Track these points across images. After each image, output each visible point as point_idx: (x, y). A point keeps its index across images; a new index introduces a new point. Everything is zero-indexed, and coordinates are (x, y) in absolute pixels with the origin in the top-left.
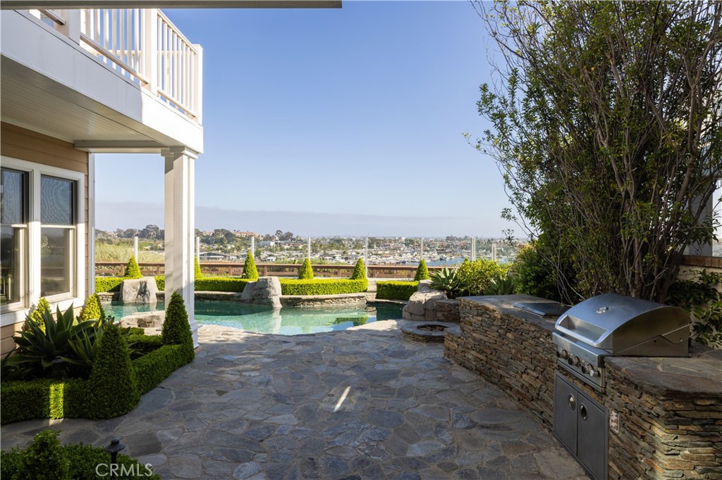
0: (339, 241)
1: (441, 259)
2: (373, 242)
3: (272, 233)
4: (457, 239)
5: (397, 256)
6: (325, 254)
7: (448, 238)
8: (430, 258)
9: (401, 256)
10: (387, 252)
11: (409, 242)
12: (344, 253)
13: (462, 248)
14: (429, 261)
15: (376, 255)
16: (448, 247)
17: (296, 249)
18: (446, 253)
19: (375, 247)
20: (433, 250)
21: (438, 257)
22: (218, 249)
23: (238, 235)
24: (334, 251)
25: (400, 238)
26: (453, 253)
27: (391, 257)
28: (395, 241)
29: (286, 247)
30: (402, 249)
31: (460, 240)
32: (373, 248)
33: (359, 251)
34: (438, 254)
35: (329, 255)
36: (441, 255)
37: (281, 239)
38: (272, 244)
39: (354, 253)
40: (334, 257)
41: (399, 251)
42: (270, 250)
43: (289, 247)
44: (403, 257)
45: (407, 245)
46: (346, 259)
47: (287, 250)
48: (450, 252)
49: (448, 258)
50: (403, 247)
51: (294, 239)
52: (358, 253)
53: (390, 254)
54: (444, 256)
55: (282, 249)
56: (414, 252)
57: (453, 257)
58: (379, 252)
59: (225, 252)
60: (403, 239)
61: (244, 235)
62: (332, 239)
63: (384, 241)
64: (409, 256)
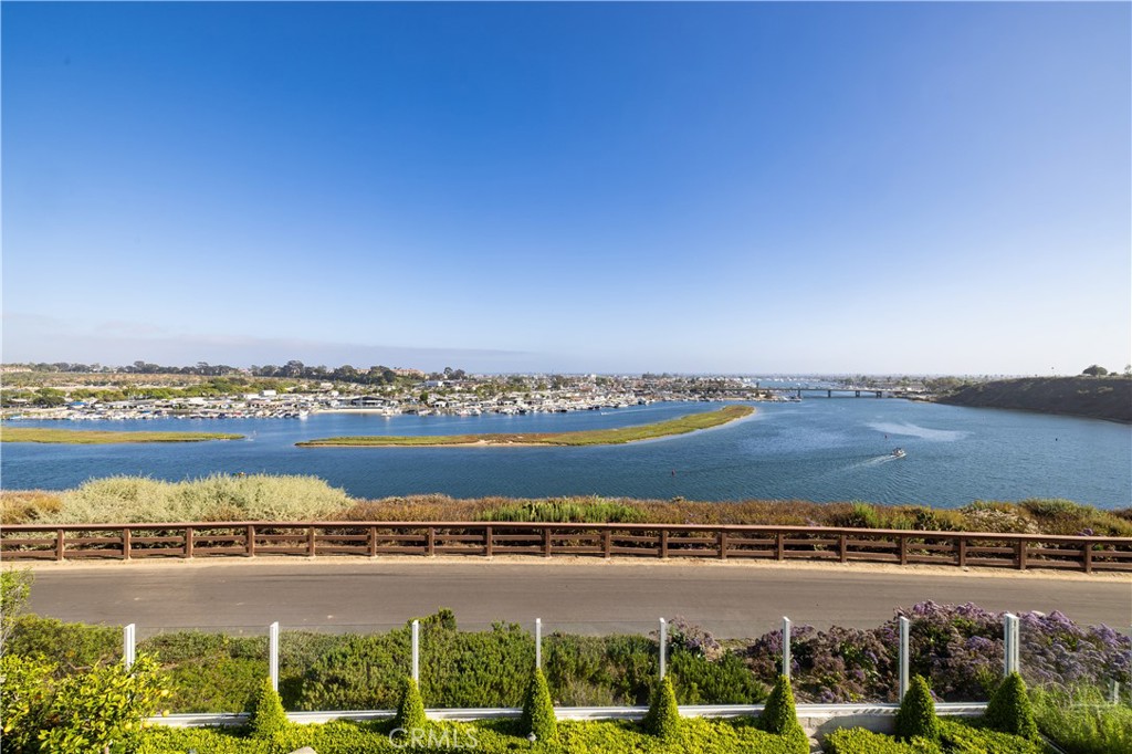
0: (518, 380)
1: (640, 403)
2: (558, 382)
3: (440, 371)
5: (588, 400)
6: (505, 398)
7: (644, 376)
8: (627, 401)
9: (593, 399)
10: (577, 395)
11: (600, 382)
12: (527, 395)
13: (663, 388)
14: (626, 406)
15: (564, 398)
16: (646, 387)
17: (469, 391)
18: (644, 395)
19: (562, 387)
20: (629, 392)
21: (636, 401)
22: (375, 392)
23: (399, 373)
24: (514, 394)
25: (589, 376)
26: (652, 395)
27: (582, 401)
28: (585, 379)
29: (457, 388)
30: (594, 391)
31: (657, 377)
32: (559, 389)
33: (544, 393)
34: (636, 395)
35: (509, 400)
36: (639, 398)
37: (451, 377)
38: (440, 384)
39: (538, 396)
40: (515, 402)
41: (590, 394)
42: (439, 393)
43: (460, 388)
44: (595, 401)
45: (598, 384)
46: (530, 403)
47: (459, 391)
48: (649, 394)
49: (648, 402)
50: (595, 388)
51: (465, 378)
52: (543, 397)
53: (580, 397)
54: (644, 399)
55: (453, 392)
56: (607, 394)
57: (653, 400)
58: (568, 395)
59: (385, 395)
60: (593, 376)
61: (406, 374)
62: (509, 378)
63: (572, 379)
64: (603, 398)
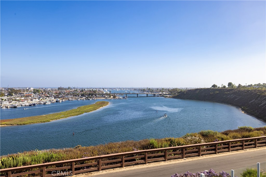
1: (57, 102)
2: (11, 92)
4: (64, 89)
5: (29, 101)
7: (59, 89)
8: (50, 101)
9: (32, 100)
10: (23, 98)
11: (36, 91)
13: (68, 94)
14: (50, 103)
15: (15, 100)
16: (60, 94)
18: (59, 98)
19: (14, 95)
20: (51, 96)
21: (55, 100)
25: (30, 88)
27: (26, 102)
28: (27, 90)
30: (32, 96)
31: (66, 89)
32: (12, 95)
33: (3, 98)
34: (55, 98)
36: (56, 99)
41: (30, 98)
44: (33, 101)
45: (34, 93)
48: (62, 97)
49: (61, 101)
50: (33, 95)
52: (2, 100)
53: (25, 99)
54: (59, 99)
56: (40, 98)
57: (64, 100)
58: (17, 99)
60: (32, 89)
63: (20, 90)
64: (37, 100)
